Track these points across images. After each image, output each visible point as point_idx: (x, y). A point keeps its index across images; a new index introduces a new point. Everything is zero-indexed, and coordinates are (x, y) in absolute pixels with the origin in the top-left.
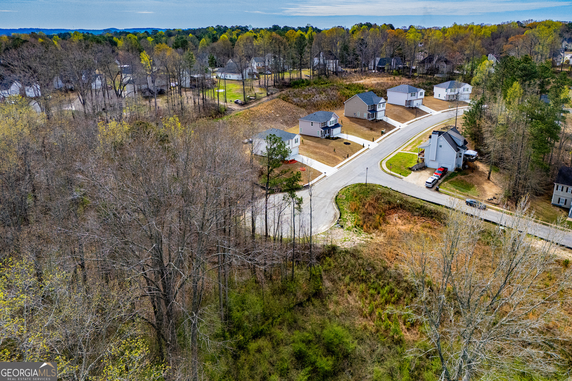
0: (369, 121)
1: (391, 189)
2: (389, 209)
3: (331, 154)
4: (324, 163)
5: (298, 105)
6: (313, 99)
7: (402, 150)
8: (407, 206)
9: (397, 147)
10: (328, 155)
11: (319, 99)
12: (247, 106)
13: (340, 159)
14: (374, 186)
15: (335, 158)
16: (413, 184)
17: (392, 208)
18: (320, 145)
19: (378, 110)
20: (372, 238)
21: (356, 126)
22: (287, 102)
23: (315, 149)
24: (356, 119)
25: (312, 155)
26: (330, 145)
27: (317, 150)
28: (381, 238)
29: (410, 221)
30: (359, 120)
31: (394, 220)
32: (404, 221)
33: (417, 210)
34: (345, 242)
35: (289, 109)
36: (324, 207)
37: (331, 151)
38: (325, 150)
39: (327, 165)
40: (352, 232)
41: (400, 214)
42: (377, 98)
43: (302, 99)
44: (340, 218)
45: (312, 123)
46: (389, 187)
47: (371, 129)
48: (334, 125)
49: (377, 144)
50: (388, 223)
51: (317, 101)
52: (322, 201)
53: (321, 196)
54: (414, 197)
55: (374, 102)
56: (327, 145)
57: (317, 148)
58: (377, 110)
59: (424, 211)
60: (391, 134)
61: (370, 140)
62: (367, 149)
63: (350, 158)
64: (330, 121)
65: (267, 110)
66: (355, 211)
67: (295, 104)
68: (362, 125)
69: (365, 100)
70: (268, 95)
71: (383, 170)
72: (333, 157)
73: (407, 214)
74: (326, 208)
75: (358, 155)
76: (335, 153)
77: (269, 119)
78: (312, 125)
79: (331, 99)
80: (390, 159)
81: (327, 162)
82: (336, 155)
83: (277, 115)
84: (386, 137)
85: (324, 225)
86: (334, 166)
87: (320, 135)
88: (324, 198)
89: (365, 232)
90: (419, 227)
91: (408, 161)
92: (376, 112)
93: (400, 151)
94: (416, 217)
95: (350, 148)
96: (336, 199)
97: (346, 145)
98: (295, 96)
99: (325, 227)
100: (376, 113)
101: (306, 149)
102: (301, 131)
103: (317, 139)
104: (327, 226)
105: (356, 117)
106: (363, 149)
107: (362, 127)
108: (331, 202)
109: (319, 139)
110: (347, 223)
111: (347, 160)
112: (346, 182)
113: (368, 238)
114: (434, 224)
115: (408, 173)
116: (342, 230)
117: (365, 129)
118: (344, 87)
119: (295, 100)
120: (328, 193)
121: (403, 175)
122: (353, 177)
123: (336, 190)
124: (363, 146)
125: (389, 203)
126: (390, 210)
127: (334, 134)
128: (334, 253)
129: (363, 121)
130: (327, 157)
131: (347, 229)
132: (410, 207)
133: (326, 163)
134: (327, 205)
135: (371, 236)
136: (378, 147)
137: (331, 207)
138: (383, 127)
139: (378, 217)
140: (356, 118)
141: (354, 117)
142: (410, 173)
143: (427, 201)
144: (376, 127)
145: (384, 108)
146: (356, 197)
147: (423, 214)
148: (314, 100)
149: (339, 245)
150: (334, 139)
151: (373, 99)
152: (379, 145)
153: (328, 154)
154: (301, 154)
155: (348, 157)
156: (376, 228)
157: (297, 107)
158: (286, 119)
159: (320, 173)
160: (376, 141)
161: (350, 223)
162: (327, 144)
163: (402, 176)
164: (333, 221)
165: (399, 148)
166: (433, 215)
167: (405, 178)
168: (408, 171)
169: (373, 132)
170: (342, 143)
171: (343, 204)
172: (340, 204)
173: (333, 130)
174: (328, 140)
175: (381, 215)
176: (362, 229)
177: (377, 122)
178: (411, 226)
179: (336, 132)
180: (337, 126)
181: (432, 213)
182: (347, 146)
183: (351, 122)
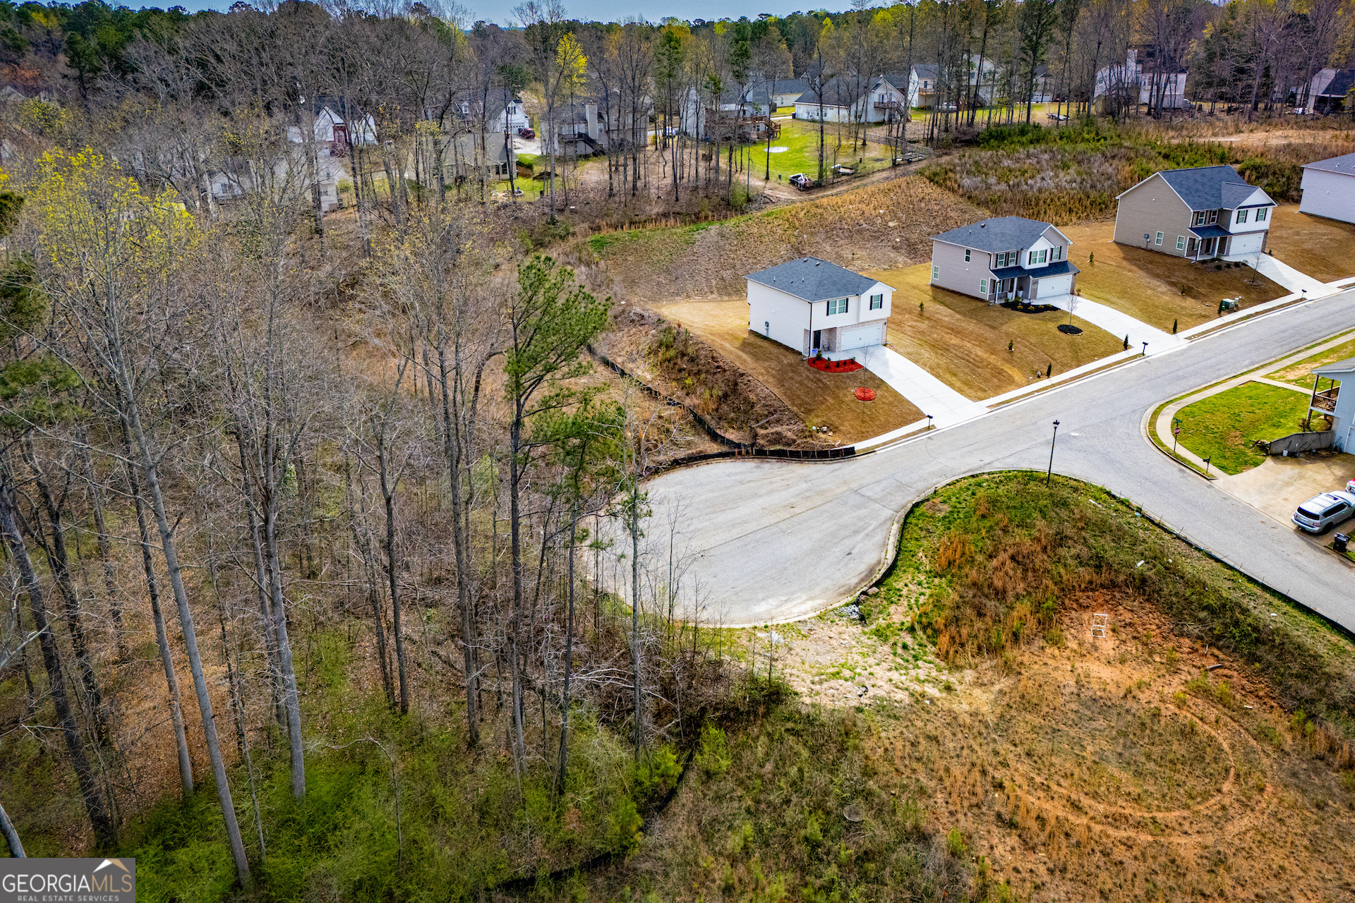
0: (1190, 265)
1: (1139, 510)
2: (1091, 587)
3: (992, 359)
4: (952, 385)
5: (969, 198)
6: (1030, 182)
7: (1267, 376)
8: (1166, 591)
9: (1253, 363)
10: (982, 360)
11: (1049, 183)
12: (820, 191)
13: (1017, 376)
14: (1076, 490)
15: (999, 373)
16: (1248, 509)
17: (1102, 586)
18: (971, 326)
19: (1234, 227)
20: (948, 688)
21: (1137, 277)
22: (940, 186)
23: (947, 336)
24: (1147, 254)
25: (926, 354)
26: (1004, 328)
27: (955, 341)
28: (985, 697)
29: (1151, 654)
30: (1157, 258)
31: (1089, 636)
32: (1131, 647)
33: (1203, 614)
34: (833, 683)
35: (936, 208)
36: (856, 532)
37: (999, 348)
38: (981, 341)
39: (960, 391)
40: (886, 648)
41: (1127, 617)
42: (1239, 188)
43: (992, 180)
44: (878, 584)
45: (968, 252)
46: (1136, 501)
47: (1186, 291)
48: (1046, 265)
49: (1186, 344)
50: (1056, 642)
51: (1040, 190)
52: (863, 512)
53: (869, 494)
54: (1217, 560)
55: (1224, 201)
56: (994, 328)
57: (956, 331)
58: (1231, 230)
59: (1226, 625)
60: (1257, 314)
61: (1165, 329)
62: (1135, 357)
63: (1055, 379)
64: (1033, 249)
65: (863, 206)
66: (947, 569)
67: (962, 196)
68: (1157, 276)
69: (1187, 193)
70: (895, 165)
71: (1153, 435)
72: (995, 368)
73: (1153, 622)
74: (860, 537)
75: (1091, 372)
76: (1006, 355)
77: (860, 232)
78: (968, 259)
79: (1093, 187)
80: (1203, 402)
81: (966, 383)
82: (1010, 361)
83: (891, 224)
84: (1233, 322)
85: (812, 598)
86: (981, 399)
87: (986, 295)
88: (875, 501)
89: (938, 655)
90: (1174, 687)
91: (1268, 418)
92: (1225, 235)
93: (1256, 376)
94: (1186, 642)
95: (1072, 345)
96: (911, 511)
97: (1062, 334)
98: (978, 169)
99: (810, 604)
100: (1223, 241)
101: (923, 333)
102: (936, 275)
103: (974, 304)
104: (820, 601)
105: (1150, 247)
106: (1123, 355)
107: (1155, 282)
108: (891, 519)
109: (981, 304)
110: (892, 609)
111: (1045, 382)
112: (987, 459)
113: (935, 681)
114: (1248, 686)
115: (1246, 463)
116: (857, 629)
117: (1164, 288)
118: (1153, 153)
119: (967, 182)
120: (901, 486)
121: (1222, 468)
122: (1024, 446)
123: (935, 481)
124: (1126, 345)
125: (1099, 563)
126: (1093, 590)
127: (1040, 293)
128: (766, 715)
129: (1169, 260)
130: (975, 365)
131: (878, 633)
132: (1177, 594)
133: (958, 384)
134: (872, 527)
135: (953, 679)
136: (1182, 352)
137: (879, 538)
138: (1236, 289)
139: (1023, 608)
140: (1151, 251)
141: (1144, 246)
142: (1256, 464)
143: (1265, 588)
144: (1210, 286)
145: (1265, 225)
146: (984, 517)
147: (1219, 638)
148: (1032, 187)
149: (801, 686)
150: (1027, 309)
151: (1223, 192)
152: (1189, 348)
153: (985, 356)
154: (891, 347)
155: (1048, 374)
156: (995, 650)
157: (965, 204)
158: (914, 237)
159: (918, 415)
160: (1182, 335)
161: (902, 608)
162: (995, 324)
163: (1213, 470)
164: (849, 591)
165: (1263, 366)
166: (1261, 651)
167: (1223, 480)
168: (1250, 453)
169: (1189, 303)
170: (1052, 327)
171: (923, 534)
172: (914, 532)
173: (1036, 283)
174: (1009, 311)
175: (1038, 606)
176: (935, 644)
177: (1219, 268)
178: (1146, 673)
179: (1049, 290)
180: (1058, 268)
181: (1258, 641)
182: (1068, 337)
183: (1125, 263)
